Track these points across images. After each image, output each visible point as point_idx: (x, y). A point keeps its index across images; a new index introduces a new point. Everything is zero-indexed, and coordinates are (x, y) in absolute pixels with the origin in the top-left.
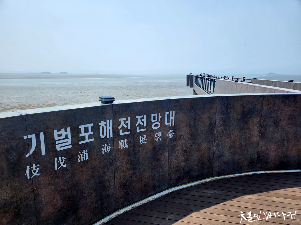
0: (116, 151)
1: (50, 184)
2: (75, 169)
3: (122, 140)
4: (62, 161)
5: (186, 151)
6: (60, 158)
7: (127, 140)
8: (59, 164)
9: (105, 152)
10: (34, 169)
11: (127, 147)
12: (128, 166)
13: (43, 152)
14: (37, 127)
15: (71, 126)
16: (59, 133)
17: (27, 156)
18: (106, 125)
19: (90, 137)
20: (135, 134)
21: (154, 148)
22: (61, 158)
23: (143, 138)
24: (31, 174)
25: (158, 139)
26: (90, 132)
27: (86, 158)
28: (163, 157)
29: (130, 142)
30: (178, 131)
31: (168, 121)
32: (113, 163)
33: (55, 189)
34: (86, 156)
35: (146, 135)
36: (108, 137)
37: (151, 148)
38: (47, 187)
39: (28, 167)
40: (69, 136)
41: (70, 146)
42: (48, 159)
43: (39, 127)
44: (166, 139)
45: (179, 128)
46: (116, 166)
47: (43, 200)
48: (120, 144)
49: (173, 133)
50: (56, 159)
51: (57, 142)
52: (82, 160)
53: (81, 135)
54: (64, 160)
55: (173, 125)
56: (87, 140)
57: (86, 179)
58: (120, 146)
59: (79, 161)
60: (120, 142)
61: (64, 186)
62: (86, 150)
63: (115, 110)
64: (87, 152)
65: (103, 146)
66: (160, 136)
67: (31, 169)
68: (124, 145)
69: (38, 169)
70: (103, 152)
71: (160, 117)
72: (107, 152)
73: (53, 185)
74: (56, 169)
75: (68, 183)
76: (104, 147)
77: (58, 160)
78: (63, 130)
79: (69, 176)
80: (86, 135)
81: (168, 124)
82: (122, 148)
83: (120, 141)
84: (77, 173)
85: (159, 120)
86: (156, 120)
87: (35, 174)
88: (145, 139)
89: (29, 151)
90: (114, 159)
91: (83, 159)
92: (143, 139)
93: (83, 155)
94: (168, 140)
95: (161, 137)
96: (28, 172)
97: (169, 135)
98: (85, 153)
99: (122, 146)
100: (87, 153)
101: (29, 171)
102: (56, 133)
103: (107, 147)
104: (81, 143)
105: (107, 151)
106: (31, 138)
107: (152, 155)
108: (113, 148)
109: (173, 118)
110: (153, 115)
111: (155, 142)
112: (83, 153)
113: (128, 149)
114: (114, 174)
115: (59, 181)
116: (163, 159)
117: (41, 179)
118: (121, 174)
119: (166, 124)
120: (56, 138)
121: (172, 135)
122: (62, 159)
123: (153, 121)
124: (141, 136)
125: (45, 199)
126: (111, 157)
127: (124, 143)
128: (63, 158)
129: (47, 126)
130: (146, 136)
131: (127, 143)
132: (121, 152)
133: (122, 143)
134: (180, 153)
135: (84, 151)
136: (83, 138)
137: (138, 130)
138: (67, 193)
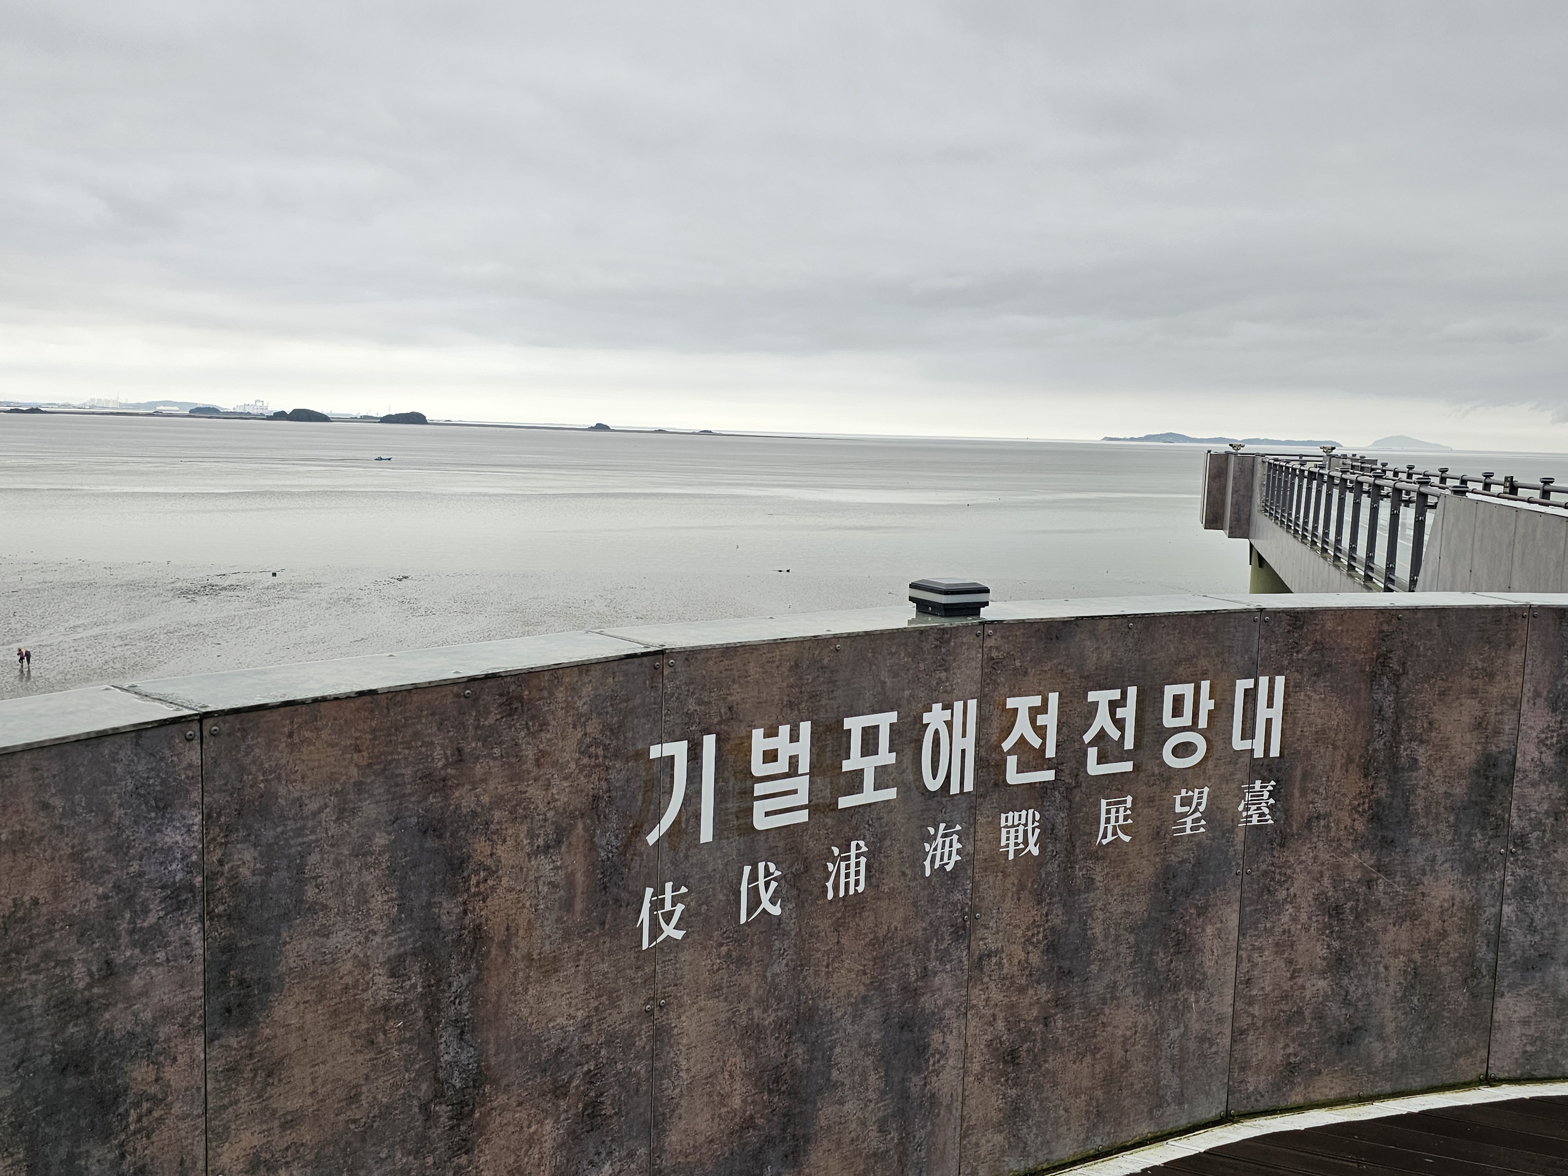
0: (983, 865)
1: (715, 990)
2: (811, 936)
3: (1017, 814)
4: (767, 885)
5: (1336, 911)
6: (761, 866)
7: (1038, 817)
8: (755, 900)
9: (936, 866)
10: (668, 907)
11: (1035, 851)
12: (1035, 958)
13: (706, 834)
14: (697, 708)
15: (815, 717)
16: (771, 744)
17: (652, 838)
18: (949, 724)
19: (883, 778)
20: (1078, 785)
21: (1167, 874)
22: (767, 868)
23: (1113, 811)
24: (655, 929)
25: (1189, 825)
26: (886, 757)
27: (857, 883)
28: (1209, 930)
29: (1049, 826)
30: (1297, 793)
31: (1248, 733)
32: (964, 928)
33: (730, 1021)
34: (857, 873)
35: (1129, 799)
36: (955, 789)
37: (1152, 869)
38: (702, 1003)
39: (649, 891)
40: (804, 766)
41: (803, 816)
42: (721, 867)
43: (703, 708)
44: (1232, 830)
45: (1305, 775)
46: (978, 947)
47: (684, 1064)
48: (1004, 831)
49: (1272, 801)
50: (747, 869)
51: (759, 789)
52: (842, 894)
53: (847, 766)
54: (775, 879)
55: (1275, 752)
56: (869, 795)
57: (849, 995)
58: (1003, 842)
59: (830, 895)
60: (1003, 823)
61: (765, 1011)
62: (862, 843)
63: (994, 654)
64: (862, 854)
65: (932, 831)
66: (1202, 808)
67: (658, 904)
68: (1020, 840)
69: (680, 907)
70: (927, 863)
71: (1207, 704)
72: (942, 867)
73: (726, 1000)
74: (743, 920)
75: (780, 1000)
76: (935, 837)
77: (753, 877)
78: (784, 730)
79: (787, 965)
80: (869, 765)
81: (1246, 745)
82: (1011, 857)
83: (1003, 816)
84: (819, 955)
85: (1203, 723)
86: (1186, 720)
87: (670, 931)
88: (1126, 818)
89: (658, 819)
90: (974, 909)
91: (847, 884)
92: (1117, 821)
93: (848, 867)
94: (1240, 836)
95: (1205, 815)
96: (645, 915)
97: (1248, 809)
98: (858, 856)
99: (1012, 841)
100: (863, 860)
101: (651, 911)
102: (759, 742)
103: (948, 840)
104: (844, 802)
105: (946, 860)
106: (673, 757)
107: (1154, 915)
108: (970, 848)
109: (1276, 714)
110: (1170, 691)
111: (1176, 841)
112: (848, 858)
113: (1040, 862)
114: (964, 992)
115: (746, 980)
116: (1208, 944)
117: (685, 956)
118: (996, 996)
119: (1238, 744)
120: (758, 768)
121: (1266, 811)
122: (767, 873)
123: (1169, 721)
124: (1104, 802)
125: (688, 1060)
126: (957, 896)
127: (1021, 828)
128: (772, 867)
129: (730, 709)
130: (1129, 805)
131: (1037, 831)
132: (1005, 875)
133: (1013, 826)
134: (1303, 917)
135: (853, 844)
136: (855, 782)
137: (1094, 768)
138: (773, 1052)
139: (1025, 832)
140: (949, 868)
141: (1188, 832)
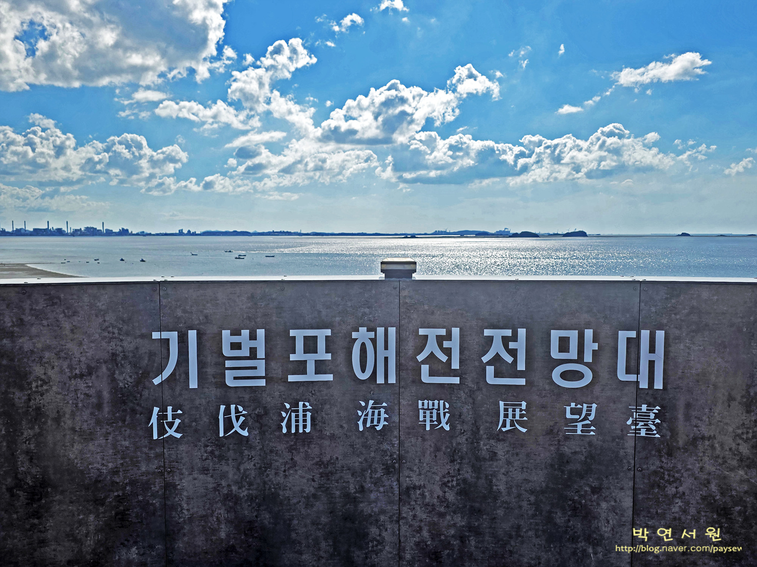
0: (407, 430)
1: (205, 471)
2: (271, 451)
3: (431, 402)
4: (237, 418)
6: (233, 407)
7: (447, 406)
8: (229, 425)
9: (368, 425)
10: (170, 419)
11: (447, 428)
12: (451, 496)
13: (193, 384)
14: (183, 315)
15: (267, 327)
16: (236, 339)
17: (157, 381)
18: (374, 341)
19: (321, 367)
20: (479, 389)
21: (562, 460)
22: (236, 409)
23: (510, 410)
24: (162, 431)
25: (579, 428)
26: (323, 355)
27: (305, 427)
28: (604, 505)
29: (457, 413)
30: (681, 416)
31: (633, 368)
32: (394, 467)
33: (215, 489)
34: (305, 421)
35: (524, 404)
36: (380, 380)
37: (548, 454)
38: (196, 476)
39: (156, 410)
40: (261, 354)
41: (263, 383)
42: (204, 403)
43: (187, 315)
44: (622, 437)
45: (688, 406)
46: (406, 482)
47: (185, 506)
48: (421, 412)
49: (657, 421)
50: (223, 408)
51: (228, 364)
52: (293, 431)
53: (293, 357)
54: (243, 415)
55: (659, 385)
56: (311, 376)
57: (302, 491)
58: (421, 418)
59: (284, 431)
60: (420, 406)
61: (240, 488)
62: (307, 404)
63: (408, 301)
64: (309, 410)
65: (363, 404)
66: (592, 418)
67: (162, 417)
68: (435, 418)
69: (178, 421)
70: (360, 423)
71: (591, 346)
72: (373, 427)
73: (212, 476)
74: (221, 434)
75: (250, 484)
76: (366, 408)
77: (227, 412)
78: (245, 333)
79: (254, 465)
80: (311, 359)
81: (632, 378)
82: (428, 428)
83: (420, 402)
84: (277, 464)
85: (588, 358)
86: (573, 354)
87: (171, 432)
88: (522, 416)
89: (160, 371)
90: (400, 458)
91: (297, 427)
92: (514, 416)
93: (297, 416)
94: (630, 444)
95: (593, 423)
96: (154, 420)
97: (636, 425)
98: (304, 411)
99: (428, 419)
100: (309, 414)
101: (158, 420)
102: (227, 337)
103: (376, 411)
105: (375, 423)
106: (168, 340)
107: (551, 485)
108: (396, 419)
109: (659, 357)
111: (567, 438)
112: (297, 411)
113: (452, 434)
114: (396, 507)
115: (225, 468)
116: (603, 515)
117: (183, 448)
118: (421, 514)
119: (622, 376)
120: (227, 351)
121: (653, 428)
122: (237, 411)
123: (555, 354)
124: (502, 403)
125: (188, 504)
126: (385, 446)
127: (435, 412)
128: (240, 408)
129: (206, 317)
130: (524, 407)
131: (448, 415)
132: (424, 440)
133: (428, 409)
135: (301, 404)
136: (301, 367)
137: (491, 379)
138: (247, 512)
139: (438, 415)
140: (378, 428)
141: (579, 432)
